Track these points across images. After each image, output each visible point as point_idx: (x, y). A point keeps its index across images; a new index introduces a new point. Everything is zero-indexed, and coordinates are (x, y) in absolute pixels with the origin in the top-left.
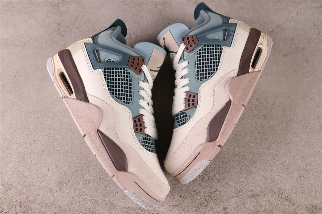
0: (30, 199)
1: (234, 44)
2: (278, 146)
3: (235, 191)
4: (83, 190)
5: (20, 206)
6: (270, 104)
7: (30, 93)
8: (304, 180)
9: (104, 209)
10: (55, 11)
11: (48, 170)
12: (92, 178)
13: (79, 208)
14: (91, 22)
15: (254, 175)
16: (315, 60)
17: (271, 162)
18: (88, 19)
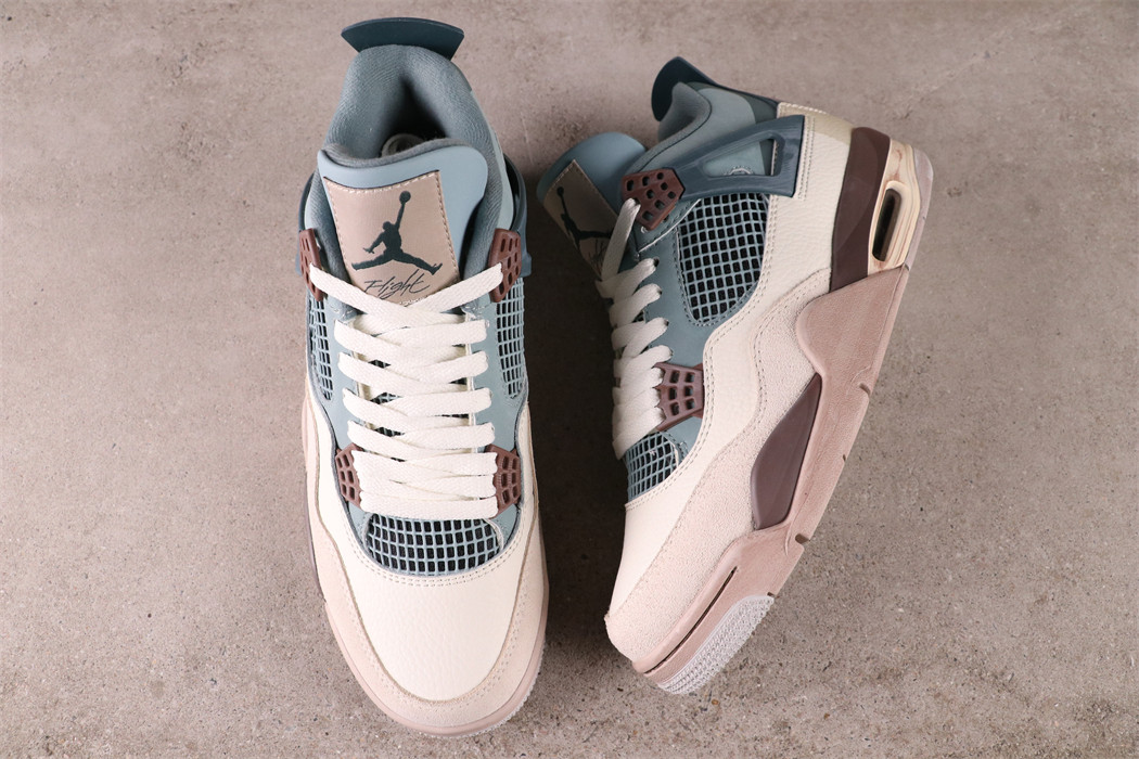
0: (82, 723)
1: (805, 184)
2: (953, 498)
3: (816, 662)
4: (271, 681)
5: (48, 750)
6: (917, 355)
7: (84, 356)
8: (1055, 613)
9: (348, 747)
10: (170, 85)
11: (149, 616)
12: (304, 637)
13: (258, 747)
14: (292, 114)
15: (879, 603)
16: (1061, 204)
17: (934, 555)
18: (282, 104)
